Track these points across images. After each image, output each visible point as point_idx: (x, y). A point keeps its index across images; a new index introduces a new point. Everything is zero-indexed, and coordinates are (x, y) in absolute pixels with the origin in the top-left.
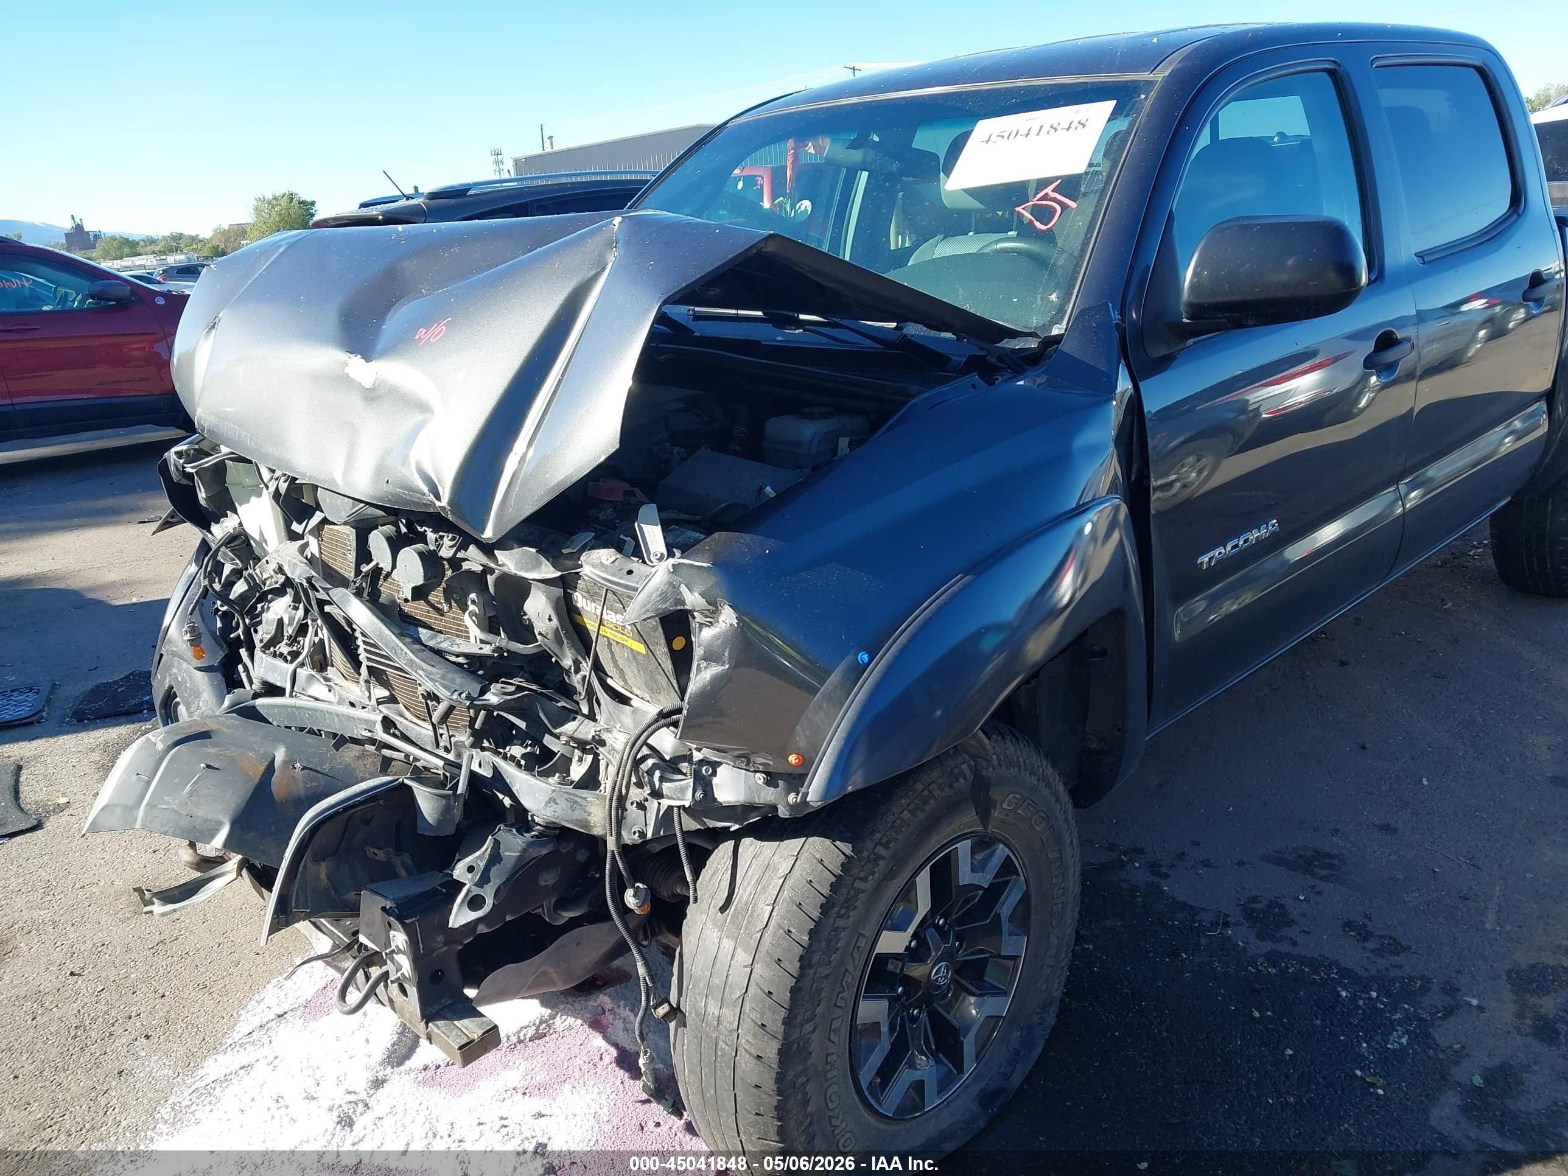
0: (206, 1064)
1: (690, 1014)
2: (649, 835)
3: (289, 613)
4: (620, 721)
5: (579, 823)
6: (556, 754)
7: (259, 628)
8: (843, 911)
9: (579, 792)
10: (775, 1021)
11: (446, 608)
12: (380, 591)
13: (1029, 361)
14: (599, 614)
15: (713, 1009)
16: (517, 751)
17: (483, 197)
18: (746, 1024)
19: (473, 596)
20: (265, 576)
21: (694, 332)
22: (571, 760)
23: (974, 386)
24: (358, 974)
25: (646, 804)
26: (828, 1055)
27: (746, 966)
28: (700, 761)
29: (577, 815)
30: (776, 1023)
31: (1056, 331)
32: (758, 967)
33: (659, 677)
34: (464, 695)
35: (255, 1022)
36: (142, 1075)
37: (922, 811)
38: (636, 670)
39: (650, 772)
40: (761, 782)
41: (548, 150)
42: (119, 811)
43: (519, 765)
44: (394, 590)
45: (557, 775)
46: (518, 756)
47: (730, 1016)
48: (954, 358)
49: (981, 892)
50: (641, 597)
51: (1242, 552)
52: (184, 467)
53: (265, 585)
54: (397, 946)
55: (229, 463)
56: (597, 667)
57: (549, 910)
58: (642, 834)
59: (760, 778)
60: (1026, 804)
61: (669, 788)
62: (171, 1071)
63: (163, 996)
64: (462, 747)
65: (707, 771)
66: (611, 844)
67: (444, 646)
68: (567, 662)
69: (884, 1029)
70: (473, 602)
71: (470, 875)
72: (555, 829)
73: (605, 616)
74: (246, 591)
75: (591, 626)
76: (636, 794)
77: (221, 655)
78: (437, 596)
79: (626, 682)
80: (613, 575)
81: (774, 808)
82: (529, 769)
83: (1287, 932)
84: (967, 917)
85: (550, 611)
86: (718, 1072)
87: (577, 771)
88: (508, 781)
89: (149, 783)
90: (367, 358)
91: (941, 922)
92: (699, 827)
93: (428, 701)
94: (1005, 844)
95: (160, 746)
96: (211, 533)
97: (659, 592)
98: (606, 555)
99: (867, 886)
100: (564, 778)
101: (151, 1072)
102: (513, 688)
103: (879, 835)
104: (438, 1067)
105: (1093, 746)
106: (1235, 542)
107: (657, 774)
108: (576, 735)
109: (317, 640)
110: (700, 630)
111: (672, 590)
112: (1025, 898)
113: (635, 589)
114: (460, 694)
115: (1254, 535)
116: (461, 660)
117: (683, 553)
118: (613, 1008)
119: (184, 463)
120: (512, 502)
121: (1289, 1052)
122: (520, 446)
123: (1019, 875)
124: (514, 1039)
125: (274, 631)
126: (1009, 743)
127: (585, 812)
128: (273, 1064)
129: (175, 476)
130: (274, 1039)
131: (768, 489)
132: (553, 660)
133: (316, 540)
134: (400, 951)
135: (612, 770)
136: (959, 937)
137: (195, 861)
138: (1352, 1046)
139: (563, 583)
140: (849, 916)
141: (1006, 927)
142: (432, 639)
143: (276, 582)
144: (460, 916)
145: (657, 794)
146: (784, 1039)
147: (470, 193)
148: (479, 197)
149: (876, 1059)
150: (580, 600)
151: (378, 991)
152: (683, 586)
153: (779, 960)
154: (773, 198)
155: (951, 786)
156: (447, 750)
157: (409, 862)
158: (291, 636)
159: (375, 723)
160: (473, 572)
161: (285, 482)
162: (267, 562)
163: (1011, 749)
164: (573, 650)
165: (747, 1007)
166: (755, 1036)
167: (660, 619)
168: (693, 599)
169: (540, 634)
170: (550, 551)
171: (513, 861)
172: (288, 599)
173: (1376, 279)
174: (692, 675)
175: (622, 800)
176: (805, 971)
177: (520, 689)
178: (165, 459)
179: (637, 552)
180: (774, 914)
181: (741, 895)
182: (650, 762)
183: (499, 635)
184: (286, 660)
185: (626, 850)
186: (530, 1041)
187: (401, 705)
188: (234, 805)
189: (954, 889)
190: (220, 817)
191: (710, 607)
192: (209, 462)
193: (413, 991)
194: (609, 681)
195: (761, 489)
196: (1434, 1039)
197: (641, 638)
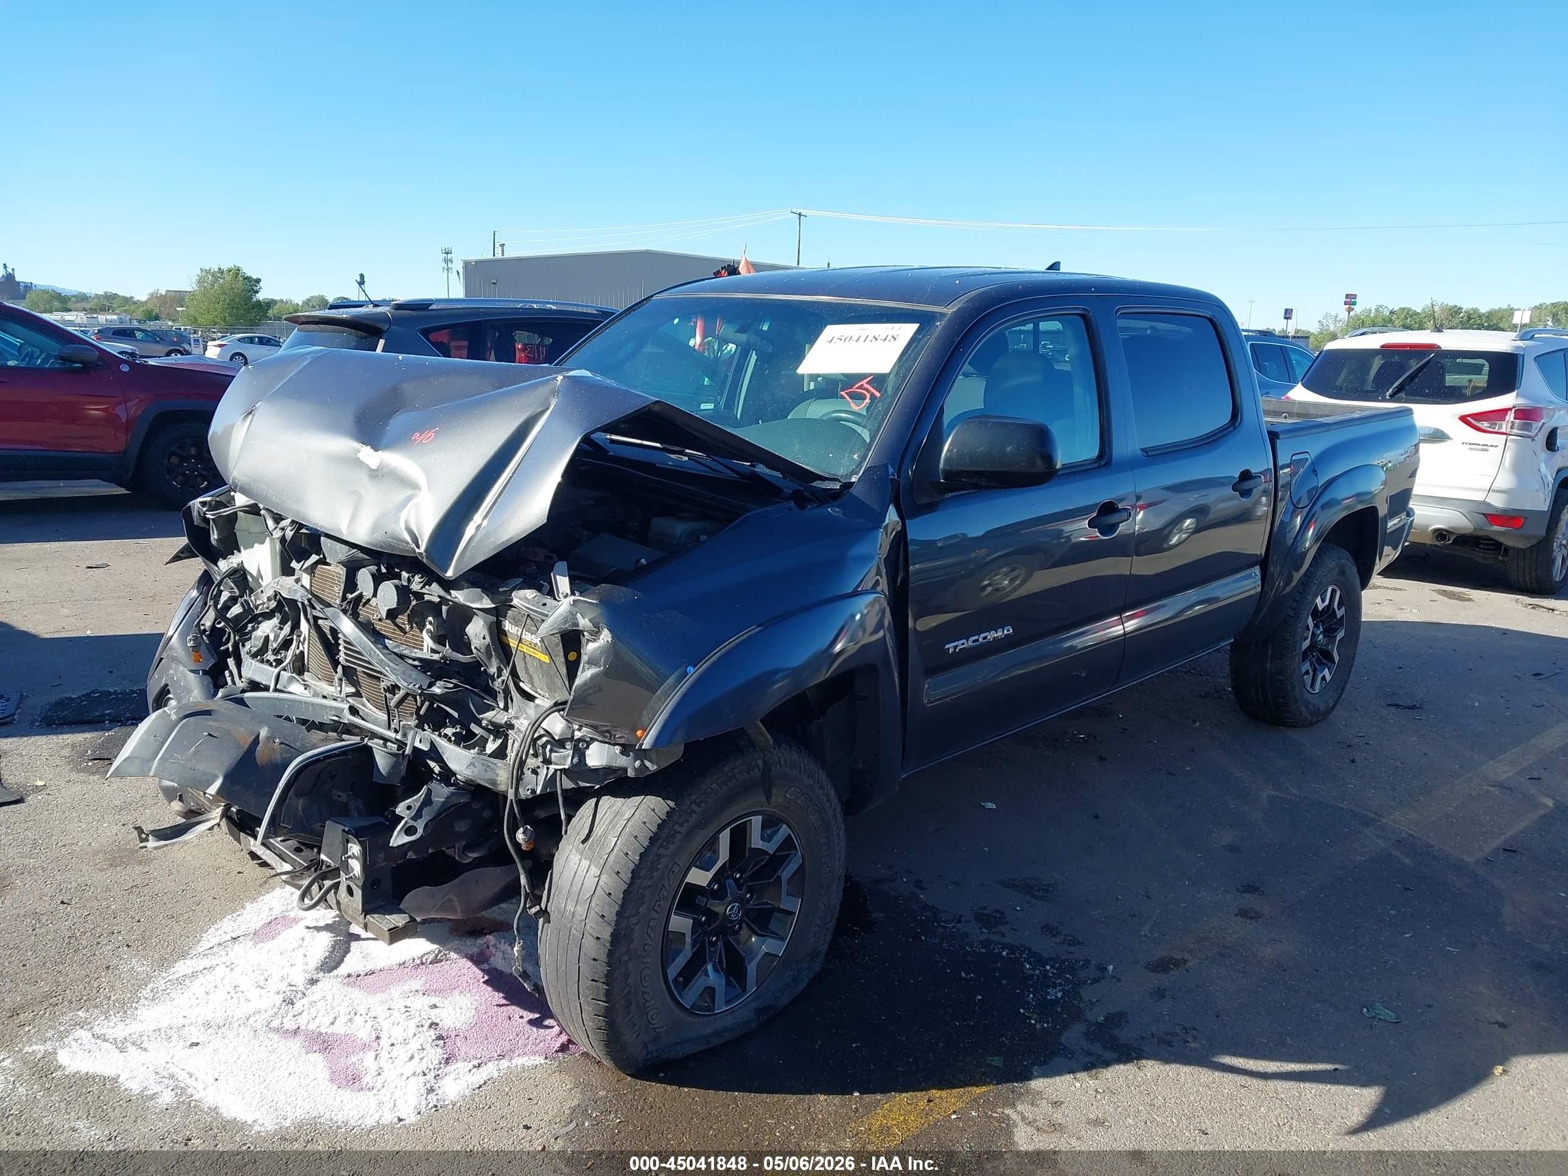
0: (177, 965)
1: (554, 912)
2: (538, 792)
3: (275, 632)
4: (526, 713)
5: (489, 781)
6: (477, 735)
7: (246, 644)
8: (664, 844)
9: (491, 759)
10: (611, 915)
11: (408, 627)
12: (359, 613)
13: (832, 497)
14: (519, 635)
15: (570, 907)
16: (449, 731)
17: (443, 312)
18: (592, 914)
19: (430, 618)
20: (258, 603)
21: (609, 452)
22: (488, 740)
23: (790, 509)
24: (313, 887)
25: (538, 770)
26: (645, 944)
27: (595, 877)
28: (579, 739)
29: (488, 776)
30: (611, 916)
31: (854, 479)
32: (604, 878)
33: (556, 680)
34: (417, 686)
35: (215, 941)
36: (125, 969)
37: (726, 785)
38: (541, 676)
39: (544, 746)
40: (618, 752)
41: (499, 255)
42: (138, 761)
43: (450, 740)
44: (370, 613)
45: (477, 748)
46: (450, 734)
47: (581, 910)
48: (786, 490)
49: (768, 857)
50: (549, 621)
51: (981, 645)
52: (205, 514)
53: (257, 608)
54: (353, 853)
55: (241, 514)
56: (514, 674)
57: (459, 850)
58: (533, 791)
59: (618, 749)
60: (803, 798)
61: (556, 756)
62: (149, 968)
63: (139, 921)
64: (407, 728)
65: (582, 746)
66: (511, 795)
67: (406, 652)
68: (493, 670)
69: (688, 940)
70: (430, 623)
71: (408, 812)
72: (471, 785)
73: (523, 637)
74: (241, 613)
75: (513, 643)
76: (532, 762)
77: (212, 662)
78: (402, 619)
79: (533, 685)
80: (533, 605)
81: (625, 770)
82: (457, 743)
83: (1001, 928)
84: (757, 875)
85: (486, 632)
86: (569, 951)
87: (491, 746)
88: (440, 751)
89: (163, 743)
90: (376, 448)
91: (738, 876)
92: (573, 786)
93: (387, 694)
94: (787, 825)
95: (174, 717)
96: (217, 566)
97: (562, 617)
98: (530, 594)
99: (683, 830)
100: (482, 751)
101: (133, 968)
102: (452, 685)
103: (694, 797)
104: (359, 976)
105: (860, 768)
106: (976, 638)
107: (549, 747)
108: (493, 720)
109: (298, 652)
110: (587, 643)
111: (571, 616)
112: (801, 868)
113: (547, 616)
114: (414, 685)
115: (991, 635)
116: (416, 663)
117: (581, 593)
118: (496, 944)
119: (206, 511)
120: (468, 554)
121: (980, 997)
122: (478, 518)
123: (797, 850)
124: (418, 962)
125: (261, 645)
126: (795, 753)
127: (495, 773)
128: (231, 967)
129: (197, 521)
130: (229, 953)
131: (643, 561)
132: (482, 669)
133: (309, 577)
134: (354, 857)
135: (517, 745)
136: (750, 890)
137: (184, 811)
138: (1024, 996)
139: (497, 612)
140: (668, 848)
141: (784, 888)
142: (397, 648)
143: (268, 608)
144: (398, 839)
145: (547, 762)
146: (616, 926)
147: (434, 307)
148: (439, 312)
149: (681, 961)
150: (508, 626)
151: (328, 897)
152: (578, 614)
153: (618, 872)
154: (704, 337)
155: (748, 772)
156: (396, 731)
157: (361, 806)
158: (275, 649)
159: (343, 710)
160: (433, 602)
161: (291, 531)
162: (262, 592)
163: (795, 756)
164: (498, 661)
165: (593, 904)
166: (597, 923)
167: (561, 635)
168: (584, 623)
169: (476, 648)
170: (489, 590)
171: (439, 805)
172: (275, 621)
173: (1104, 465)
174: (579, 673)
175: (522, 764)
176: (635, 881)
177: (456, 686)
178: (190, 507)
179: (551, 593)
180: (619, 842)
181: (598, 830)
182: (544, 739)
183: (445, 646)
184: (271, 665)
185: (521, 803)
186: (430, 964)
187: (364, 699)
188: (227, 764)
189: (747, 852)
190: (216, 772)
191: (595, 629)
192: (225, 512)
193: (358, 893)
194: (521, 684)
195: (638, 561)
196: (1080, 995)
197: (547, 651)
